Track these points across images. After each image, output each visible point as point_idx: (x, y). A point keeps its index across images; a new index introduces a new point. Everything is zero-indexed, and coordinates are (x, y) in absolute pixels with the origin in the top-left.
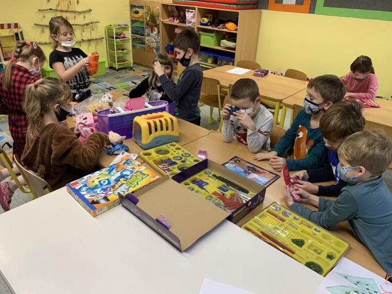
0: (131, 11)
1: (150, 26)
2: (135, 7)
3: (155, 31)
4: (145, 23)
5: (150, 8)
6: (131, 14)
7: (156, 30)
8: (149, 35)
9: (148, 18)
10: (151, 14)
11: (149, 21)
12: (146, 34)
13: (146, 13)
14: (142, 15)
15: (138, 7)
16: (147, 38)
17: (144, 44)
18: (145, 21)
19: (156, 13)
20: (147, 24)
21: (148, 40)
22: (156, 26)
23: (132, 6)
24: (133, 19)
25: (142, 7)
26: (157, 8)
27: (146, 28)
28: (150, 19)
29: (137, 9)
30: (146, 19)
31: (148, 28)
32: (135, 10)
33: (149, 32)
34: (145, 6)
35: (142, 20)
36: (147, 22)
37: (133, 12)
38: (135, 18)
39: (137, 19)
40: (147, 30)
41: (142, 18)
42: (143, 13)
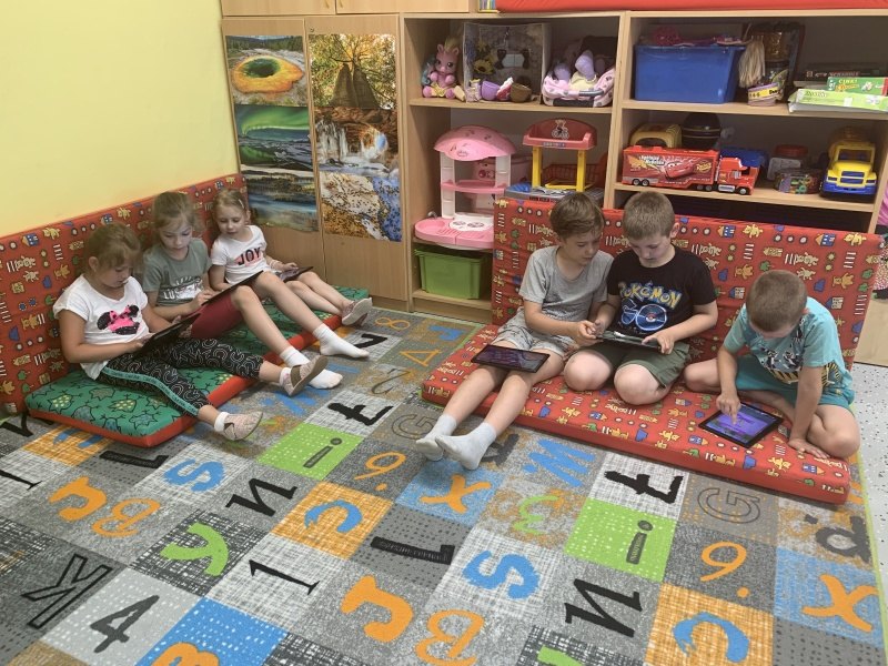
0: (230, 64)
1: (341, 124)
2: (254, 44)
3: (368, 142)
4: (312, 111)
5: (337, 41)
6: (229, 79)
7: (379, 138)
8: (335, 163)
9: (329, 91)
10: (345, 70)
11: (333, 105)
12: (323, 160)
13: (315, 68)
14: (294, 76)
15: (266, 44)
16: (325, 177)
17: (311, 203)
18: (310, 101)
19: (374, 61)
20: (326, 115)
21: (330, 186)
22: (377, 122)
23: (234, 45)
24: (245, 100)
25: (294, 44)
26: (382, 38)
27: (318, 134)
28: (343, 93)
29: (266, 55)
30: (317, 93)
31: (329, 132)
32: (251, 59)
33: (339, 151)
34: (312, 38)
35: (295, 101)
36: (321, 107)
37: (242, 70)
38: (251, 97)
39: (264, 97)
40: (324, 143)
41: (295, 90)
42: (302, 67)
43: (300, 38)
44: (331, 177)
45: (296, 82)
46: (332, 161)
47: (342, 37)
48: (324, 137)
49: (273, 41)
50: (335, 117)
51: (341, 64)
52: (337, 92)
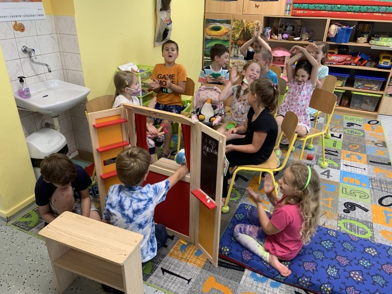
0: (205, 27)
1: (239, 45)
2: (215, 21)
4: (231, 41)
5: (242, 22)
6: (205, 31)
9: (237, 36)
11: (238, 40)
12: (232, 55)
13: (234, 29)
14: (227, 31)
15: (219, 22)
16: (231, 61)
18: (231, 38)
19: (253, 28)
20: (235, 43)
21: (233, 63)
23: (207, 21)
24: (209, 38)
25: (228, 22)
26: (257, 22)
27: (232, 48)
28: (242, 36)
29: (218, 25)
30: (233, 36)
31: (235, 48)
32: (213, 26)
33: (237, 53)
34: (234, 21)
35: (226, 38)
36: (234, 40)
37: (210, 29)
38: (211, 36)
39: (216, 37)
40: (233, 51)
41: (226, 35)
42: (229, 29)
43: (230, 20)
44: (234, 61)
45: (227, 33)
46: (235, 56)
47: (244, 21)
48: (233, 49)
49: (221, 21)
50: (238, 43)
51: (242, 29)
52: (240, 36)
